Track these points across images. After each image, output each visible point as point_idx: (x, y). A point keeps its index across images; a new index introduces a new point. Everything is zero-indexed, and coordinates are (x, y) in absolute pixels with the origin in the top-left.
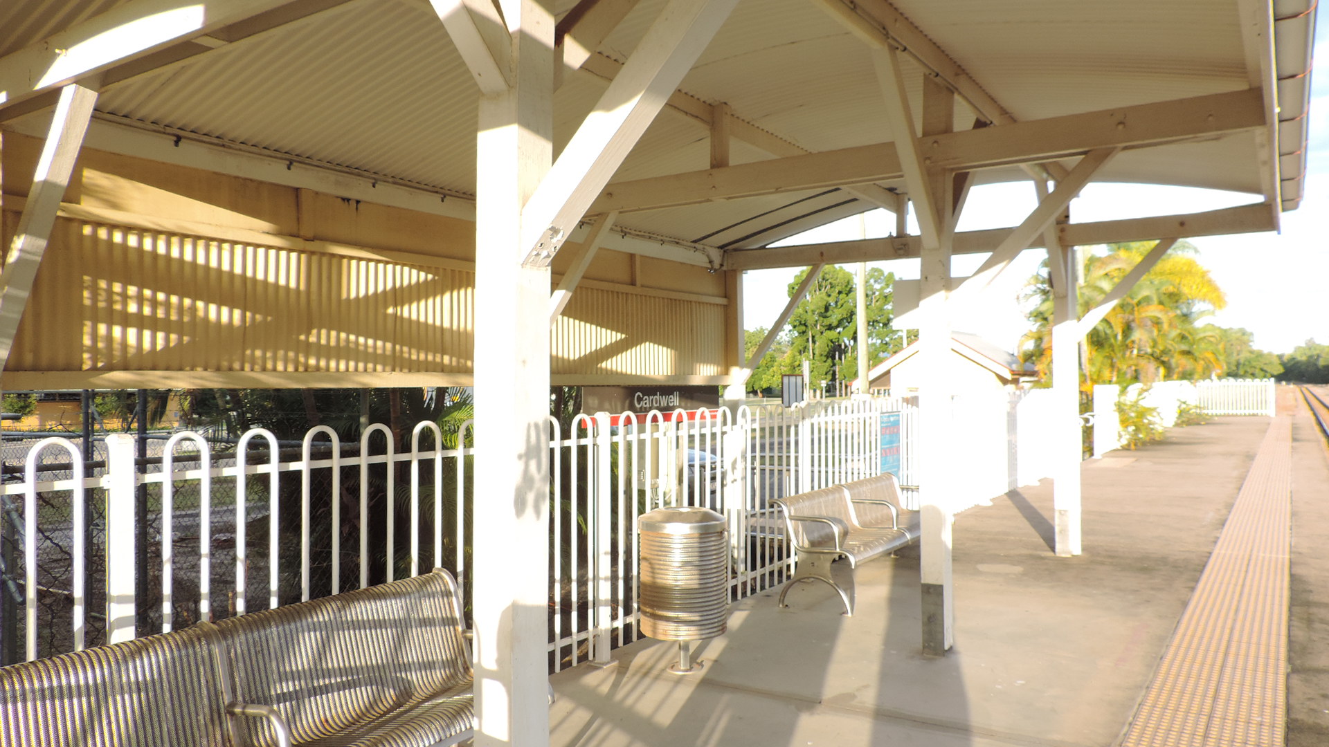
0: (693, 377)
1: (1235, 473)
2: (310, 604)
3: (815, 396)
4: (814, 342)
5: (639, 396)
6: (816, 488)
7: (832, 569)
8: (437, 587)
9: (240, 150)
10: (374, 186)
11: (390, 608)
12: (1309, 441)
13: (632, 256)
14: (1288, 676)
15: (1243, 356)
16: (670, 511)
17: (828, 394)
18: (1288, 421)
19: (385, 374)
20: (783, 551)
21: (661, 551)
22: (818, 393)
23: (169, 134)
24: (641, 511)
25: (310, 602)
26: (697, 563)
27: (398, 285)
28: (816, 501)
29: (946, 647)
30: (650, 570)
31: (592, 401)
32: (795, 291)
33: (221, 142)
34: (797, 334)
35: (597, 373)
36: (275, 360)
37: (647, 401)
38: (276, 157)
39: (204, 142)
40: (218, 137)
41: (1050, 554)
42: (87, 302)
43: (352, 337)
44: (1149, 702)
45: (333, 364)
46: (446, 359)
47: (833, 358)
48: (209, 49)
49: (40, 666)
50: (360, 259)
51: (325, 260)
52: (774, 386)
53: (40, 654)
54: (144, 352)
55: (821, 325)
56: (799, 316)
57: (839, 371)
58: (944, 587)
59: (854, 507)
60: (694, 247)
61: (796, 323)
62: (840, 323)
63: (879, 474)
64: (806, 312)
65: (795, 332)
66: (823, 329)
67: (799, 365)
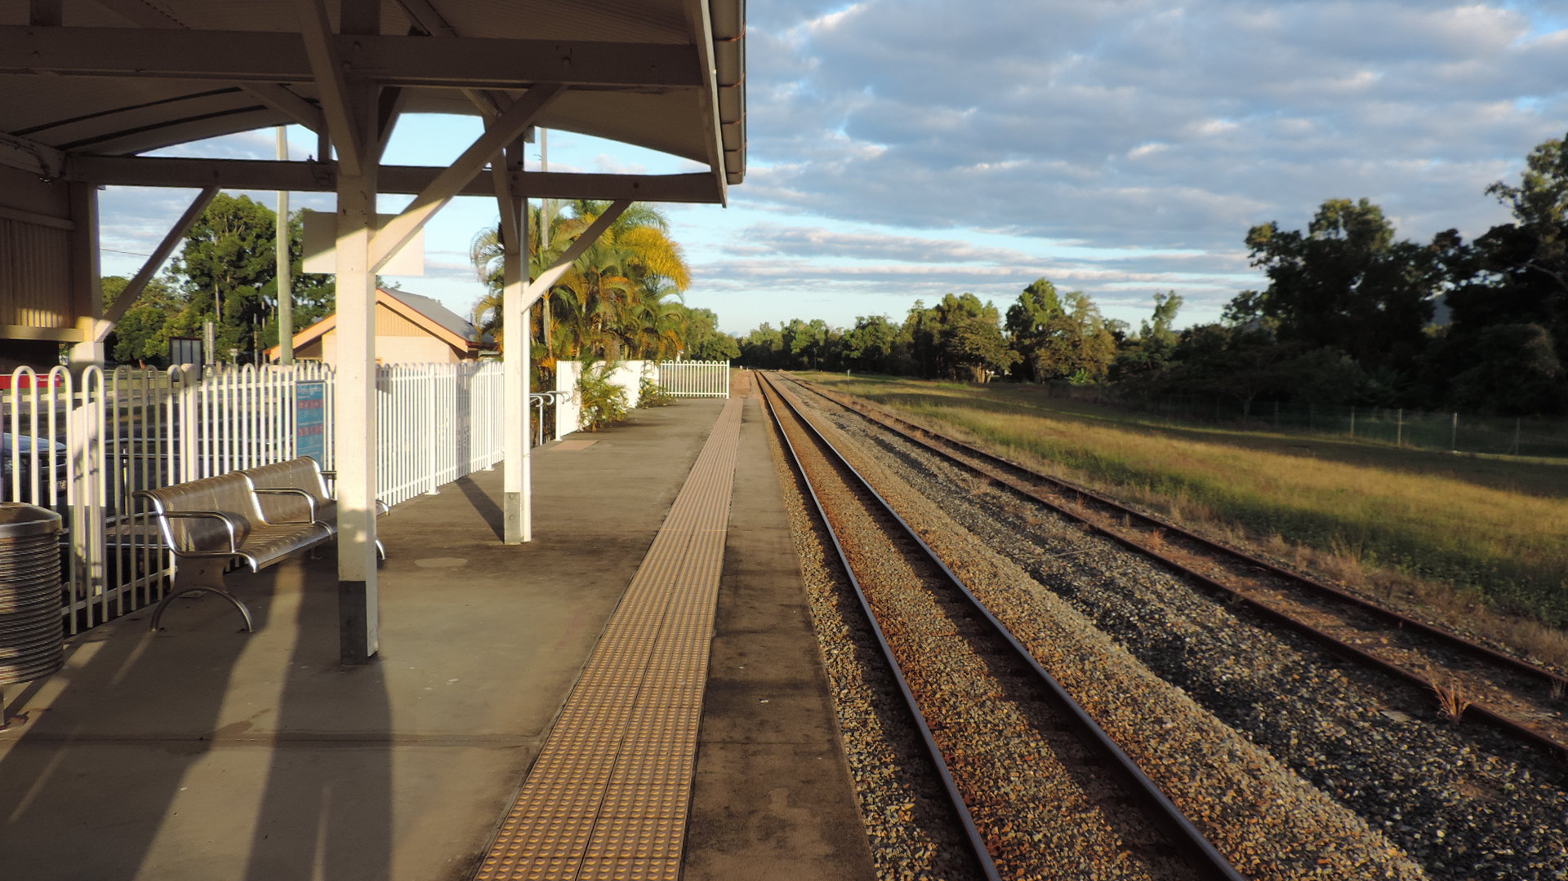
0: (16, 327)
1: (688, 454)
4: (222, 299)
7: (226, 575)
12: (755, 422)
14: (712, 641)
15: (707, 338)
18: (740, 403)
20: (157, 561)
22: (227, 362)
28: (204, 493)
29: (369, 654)
34: (196, 288)
41: (501, 543)
44: (584, 682)
47: (250, 321)
55: (231, 278)
56: (201, 264)
57: (258, 339)
58: (367, 584)
59: (259, 498)
60: (16, 142)
61: (197, 272)
62: (258, 277)
63: (295, 458)
64: (211, 258)
65: (194, 284)
66: (235, 283)
67: (201, 328)
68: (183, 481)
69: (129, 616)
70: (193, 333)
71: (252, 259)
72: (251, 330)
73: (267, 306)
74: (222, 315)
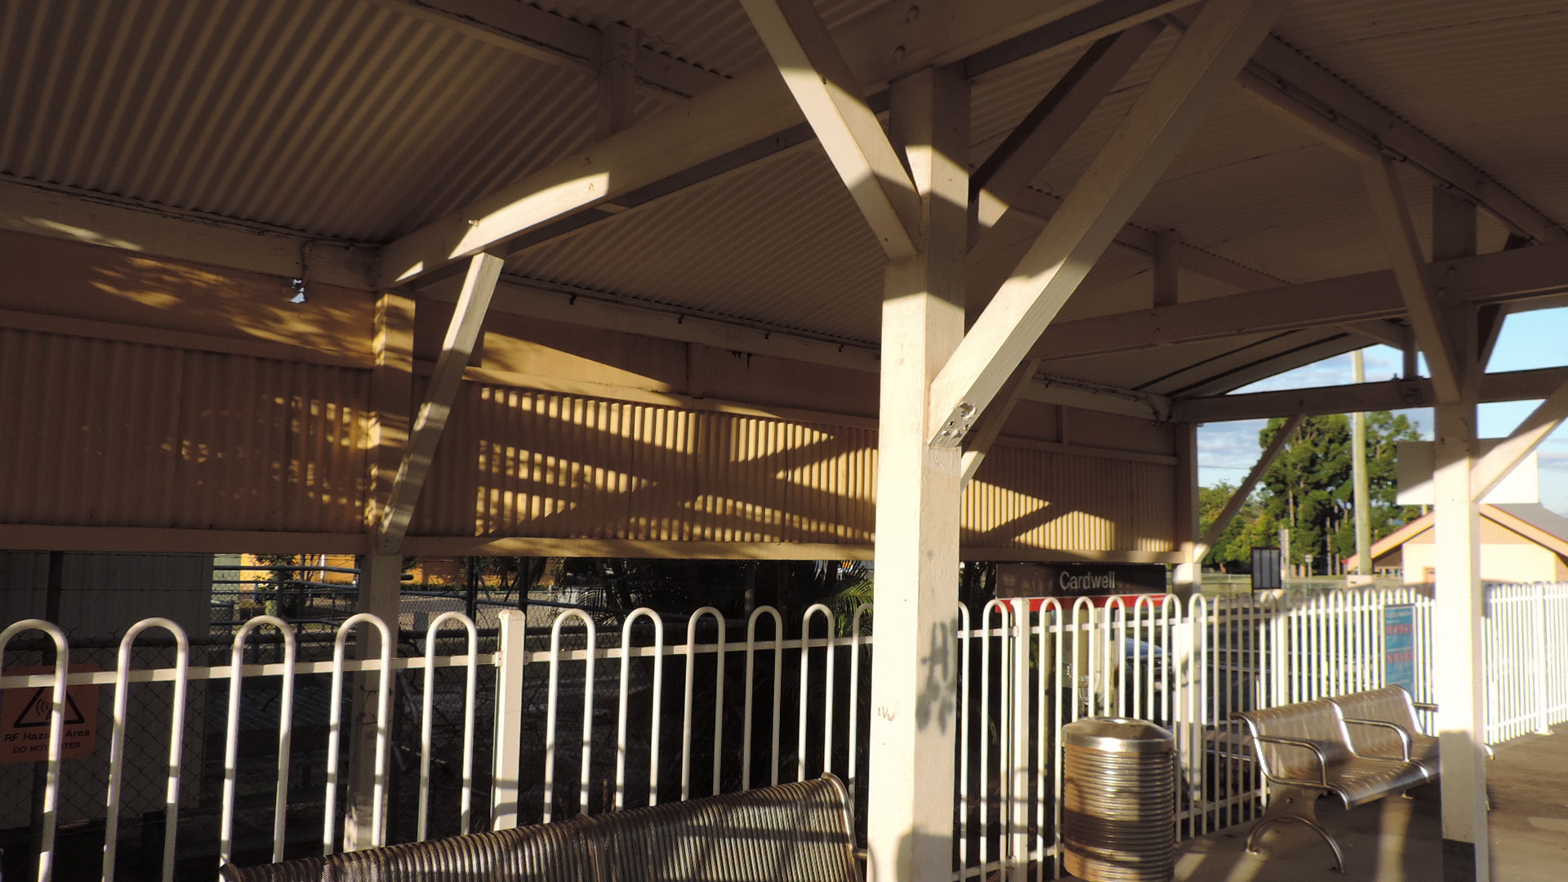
0: (1134, 553)
2: (690, 804)
3: (1298, 573)
4: (1296, 504)
5: (1065, 575)
6: (1296, 700)
7: (1316, 807)
8: (826, 797)
9: (632, 305)
10: (767, 337)
11: (775, 817)
13: (1057, 409)
16: (1102, 721)
17: (1315, 572)
19: (773, 545)
20: (1251, 777)
21: (1090, 771)
22: (1302, 569)
23: (565, 292)
24: (1067, 718)
25: (689, 801)
26: (1136, 789)
27: (790, 446)
28: (1293, 719)
30: (1077, 793)
31: (1009, 580)
32: (1270, 440)
33: (613, 298)
34: (1272, 494)
35: (1014, 547)
36: (659, 529)
37: (1076, 582)
38: (667, 311)
39: (597, 298)
40: (611, 293)
42: (482, 467)
43: (739, 505)
45: (718, 534)
46: (840, 531)
47: (1323, 525)
48: (611, 214)
49: (431, 848)
50: (750, 418)
51: (713, 419)
52: (1242, 559)
53: (429, 835)
54: (533, 518)
55: (1305, 483)
56: (1276, 472)
57: (1332, 542)
58: (1476, 847)
59: (1348, 727)
60: (1135, 396)
61: (1272, 480)
62: (1332, 480)
63: (1383, 686)
64: (1285, 466)
65: (1270, 491)
66: (1309, 488)
67: (1276, 534)
68: (1274, 705)
69: (1224, 831)
70: (1270, 541)
71: (1325, 464)
72: (1324, 534)
73: (1340, 510)
74: (1296, 519)
